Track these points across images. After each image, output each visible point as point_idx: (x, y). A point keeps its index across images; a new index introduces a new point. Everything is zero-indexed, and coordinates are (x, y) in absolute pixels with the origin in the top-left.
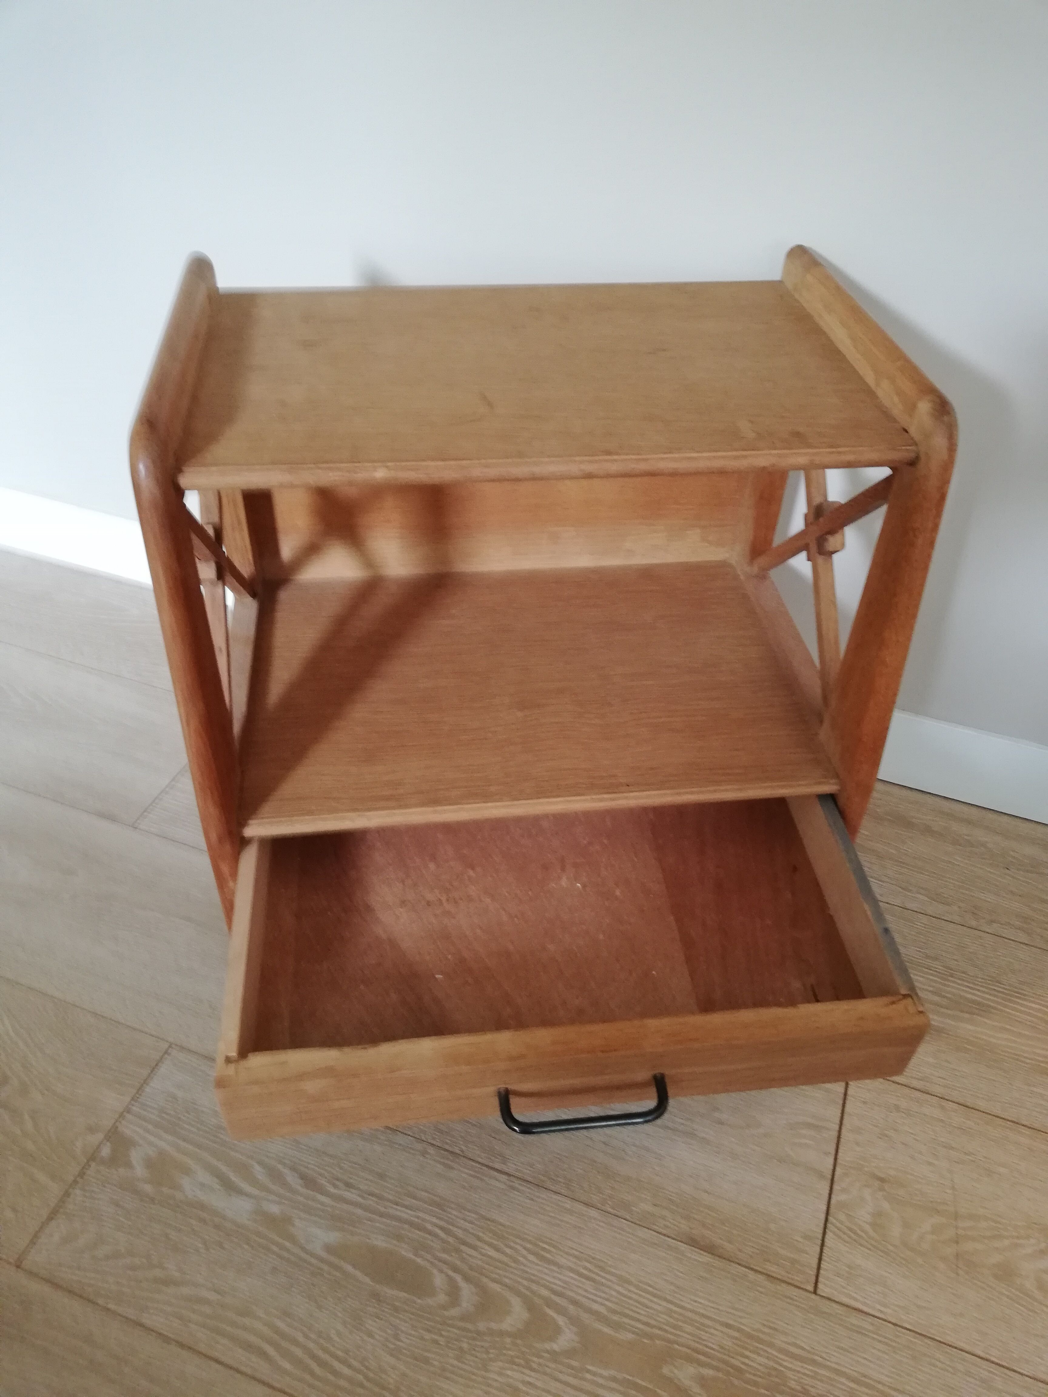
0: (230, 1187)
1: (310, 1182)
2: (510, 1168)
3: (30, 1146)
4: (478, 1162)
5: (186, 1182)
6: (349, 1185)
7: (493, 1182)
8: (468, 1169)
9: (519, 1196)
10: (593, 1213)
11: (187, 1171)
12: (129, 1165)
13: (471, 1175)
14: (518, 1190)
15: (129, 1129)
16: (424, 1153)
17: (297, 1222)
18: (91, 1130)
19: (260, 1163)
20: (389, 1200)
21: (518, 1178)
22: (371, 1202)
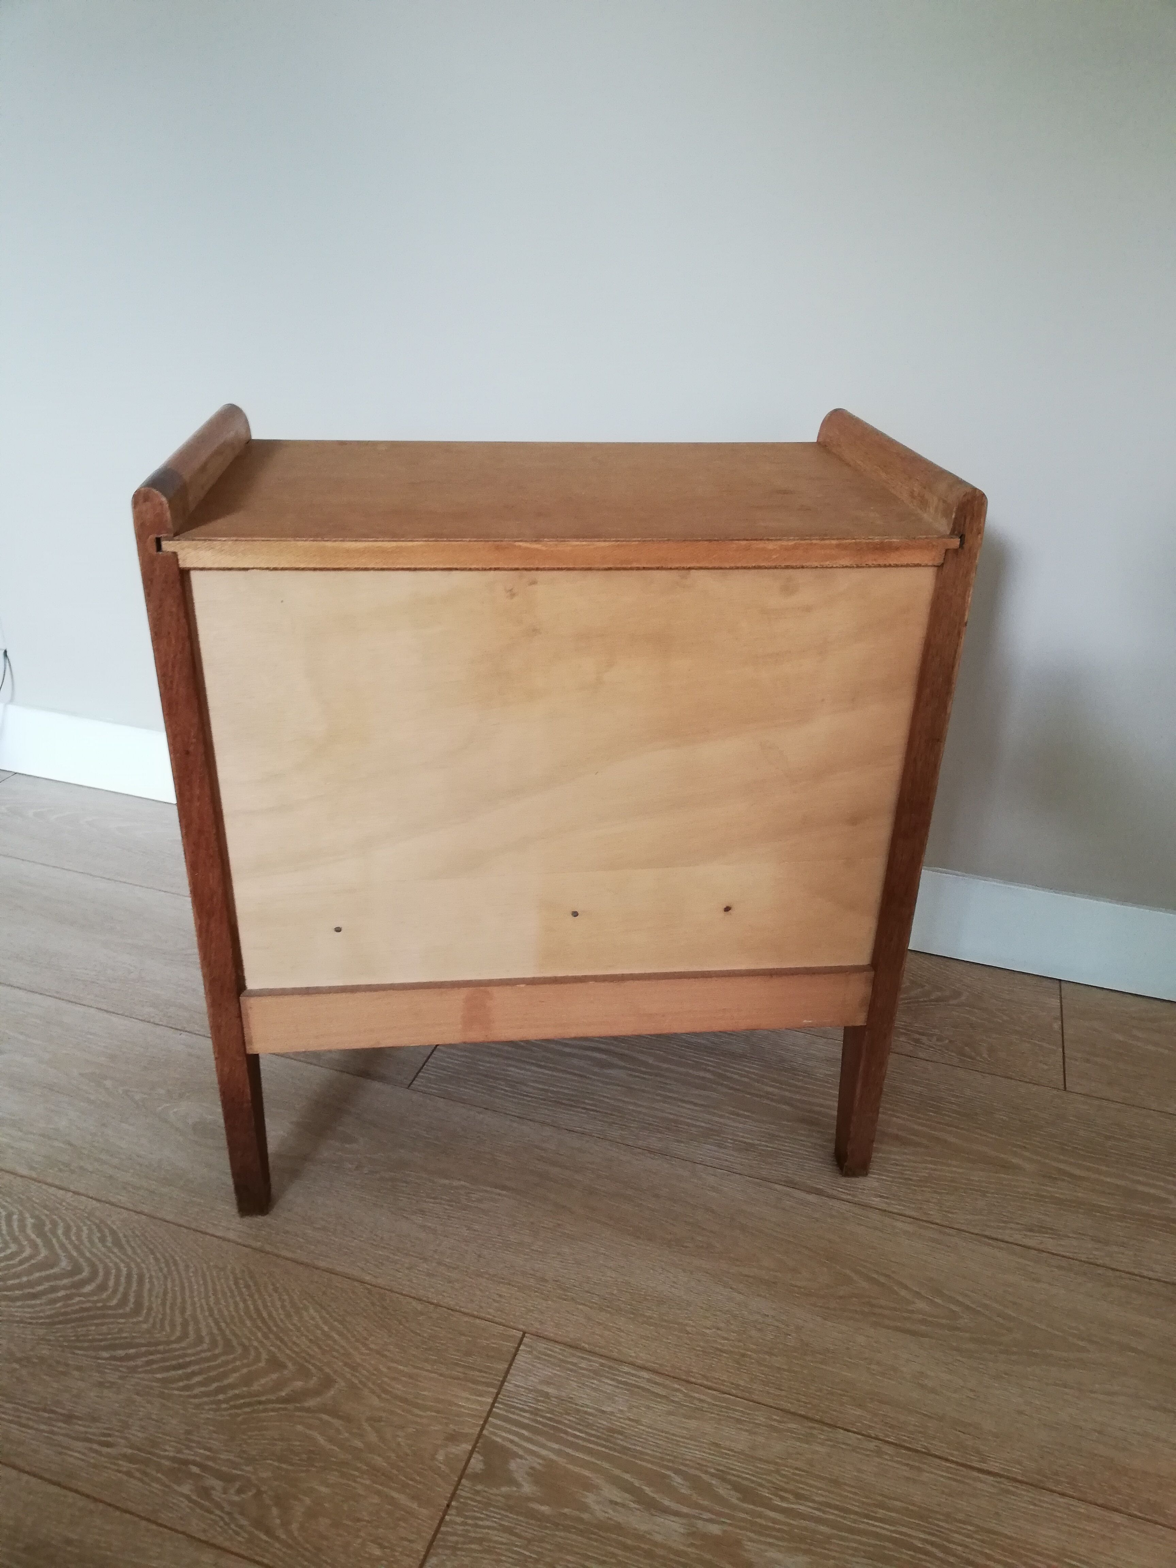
0: (652, 1506)
1: (747, 1494)
2: (994, 1467)
3: (379, 1461)
4: (952, 1462)
5: (590, 1499)
6: (799, 1496)
7: (979, 1485)
8: (943, 1471)
9: (1015, 1500)
10: (1118, 1518)
11: (589, 1486)
12: (512, 1482)
13: (949, 1478)
14: (1014, 1494)
15: (500, 1436)
16: (879, 1453)
17: (749, 1545)
18: (453, 1438)
19: (677, 1472)
20: (856, 1513)
21: (1008, 1478)
22: (831, 1515)
